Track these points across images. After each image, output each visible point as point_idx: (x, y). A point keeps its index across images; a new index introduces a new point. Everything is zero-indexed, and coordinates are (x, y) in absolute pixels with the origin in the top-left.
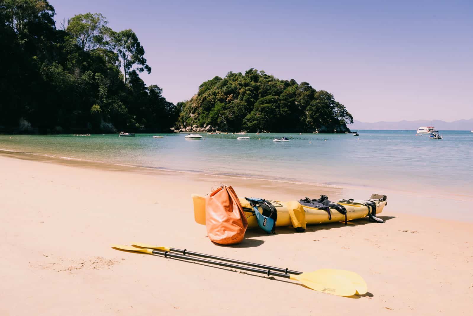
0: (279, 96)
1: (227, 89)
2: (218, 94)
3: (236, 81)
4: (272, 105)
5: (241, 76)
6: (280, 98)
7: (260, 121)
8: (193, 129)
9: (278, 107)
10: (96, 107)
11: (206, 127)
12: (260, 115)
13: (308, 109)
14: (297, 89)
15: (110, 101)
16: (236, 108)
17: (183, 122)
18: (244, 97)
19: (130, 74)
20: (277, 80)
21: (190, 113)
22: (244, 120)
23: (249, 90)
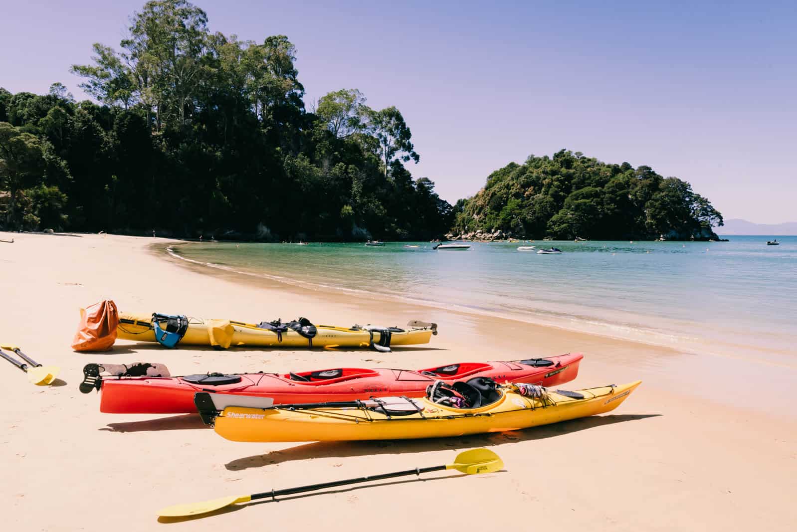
0: (603, 188)
1: (526, 179)
2: (512, 187)
3: (540, 169)
4: (592, 200)
5: (547, 160)
6: (604, 190)
7: (572, 224)
8: (477, 236)
9: (601, 203)
10: (348, 208)
11: (495, 232)
12: (573, 215)
13: (648, 206)
14: (632, 177)
15: (365, 200)
16: (537, 206)
17: (464, 226)
18: (549, 190)
19: (392, 164)
20: (602, 165)
21: (474, 213)
22: (548, 222)
23: (558, 180)
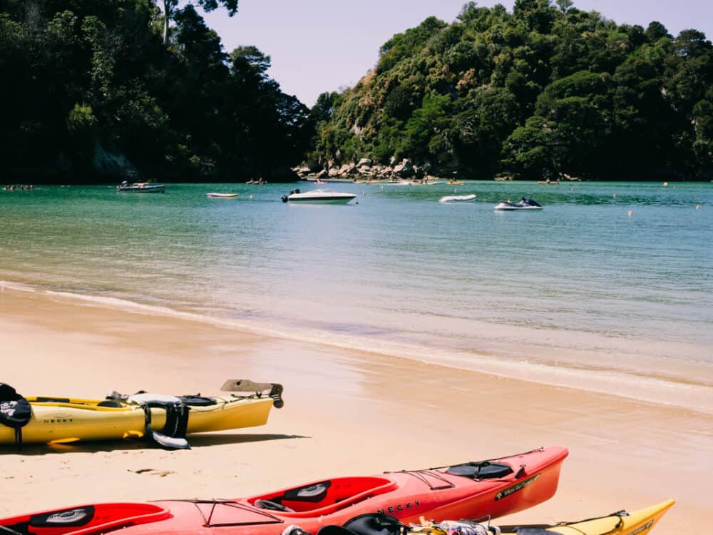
0: (612, 72)
1: (459, 54)
2: (431, 69)
3: (487, 32)
4: (591, 100)
5: (502, 15)
6: (613, 78)
7: (551, 147)
8: (360, 170)
9: (607, 105)
10: (83, 110)
11: (397, 163)
12: (552, 128)
13: (698, 111)
14: (667, 52)
15: (121, 93)
16: (482, 109)
17: (333, 150)
18: (506, 77)
19: (179, 16)
20: (610, 27)
21: (353, 123)
22: (504, 143)
23: (523, 55)
